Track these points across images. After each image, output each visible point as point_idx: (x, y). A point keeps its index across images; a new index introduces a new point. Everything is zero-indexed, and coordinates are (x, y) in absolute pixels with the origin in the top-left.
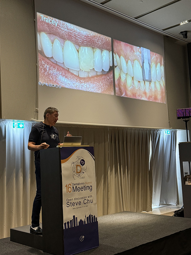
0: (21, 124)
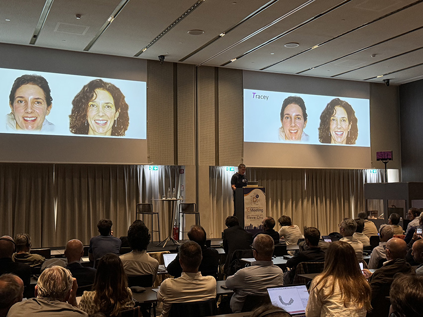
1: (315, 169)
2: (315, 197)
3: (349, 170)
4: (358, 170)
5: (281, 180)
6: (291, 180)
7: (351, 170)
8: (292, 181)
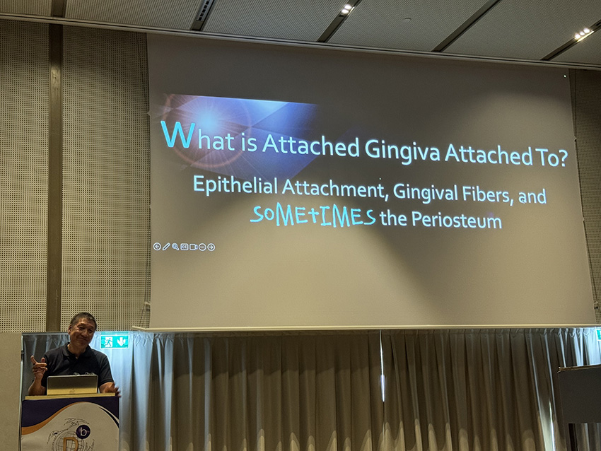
0: (121, 339)
1: (414, 331)
2: (417, 422)
3: (526, 331)
4: (555, 330)
5: (301, 372)
6: (332, 371)
7: (533, 330)
8: (337, 371)
